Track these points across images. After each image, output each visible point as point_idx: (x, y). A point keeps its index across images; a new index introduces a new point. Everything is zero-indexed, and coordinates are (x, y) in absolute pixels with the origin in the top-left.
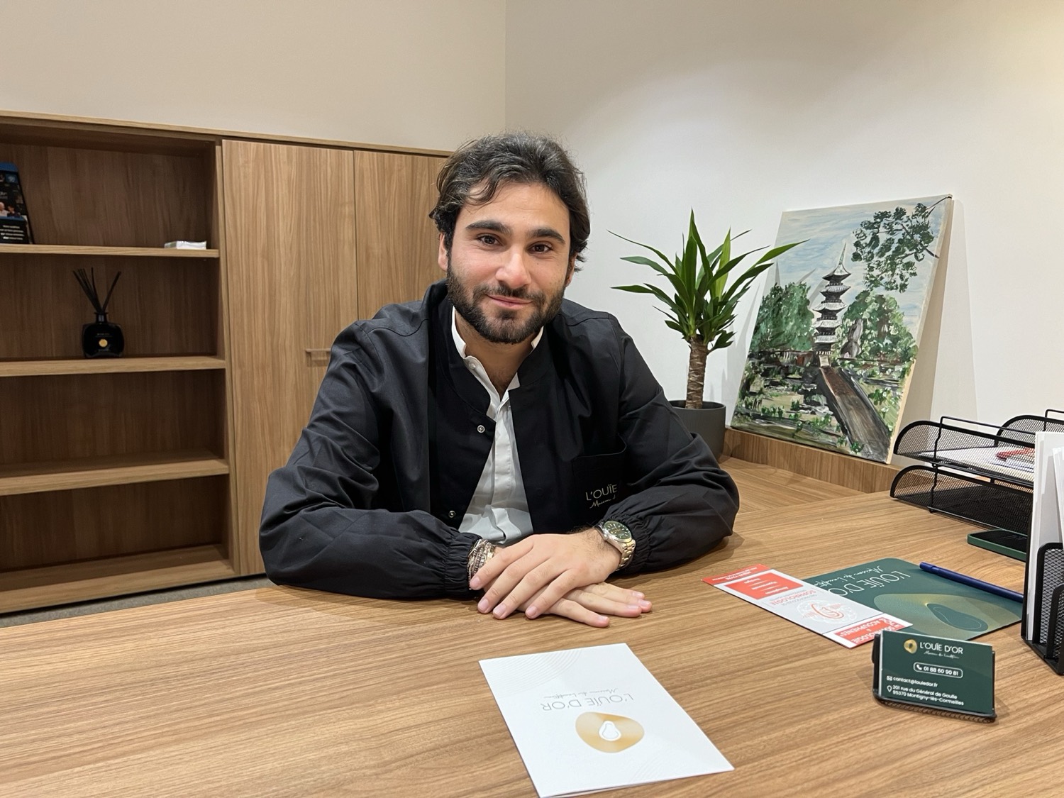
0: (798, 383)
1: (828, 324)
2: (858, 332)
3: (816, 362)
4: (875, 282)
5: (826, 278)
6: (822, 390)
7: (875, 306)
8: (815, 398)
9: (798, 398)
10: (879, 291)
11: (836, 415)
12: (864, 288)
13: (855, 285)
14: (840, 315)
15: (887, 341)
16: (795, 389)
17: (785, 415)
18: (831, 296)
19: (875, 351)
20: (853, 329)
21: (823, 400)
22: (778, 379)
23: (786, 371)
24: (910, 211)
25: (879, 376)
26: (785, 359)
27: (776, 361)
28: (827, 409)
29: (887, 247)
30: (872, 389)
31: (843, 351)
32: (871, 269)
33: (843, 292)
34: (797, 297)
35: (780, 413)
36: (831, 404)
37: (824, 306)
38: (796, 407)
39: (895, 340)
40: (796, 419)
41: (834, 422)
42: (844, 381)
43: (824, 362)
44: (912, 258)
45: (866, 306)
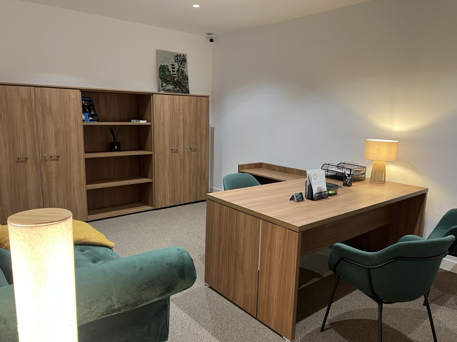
0: (172, 84)
1: (174, 73)
2: (180, 75)
3: (174, 80)
4: (180, 66)
5: (171, 65)
6: (177, 85)
7: (181, 70)
8: (176, 86)
9: (174, 86)
10: (181, 68)
11: (180, 89)
12: (178, 67)
13: (177, 67)
14: (176, 71)
15: (184, 76)
16: (172, 85)
17: (172, 90)
18: (173, 68)
19: (183, 78)
20: (179, 74)
21: (177, 86)
22: (168, 83)
23: (169, 81)
24: (182, 55)
25: (185, 82)
26: (168, 79)
27: (166, 80)
28: (179, 88)
29: (180, 61)
30: (185, 84)
31: (178, 78)
32: (178, 64)
33: (175, 67)
34: (167, 68)
35: (171, 89)
36: (179, 87)
37: (172, 70)
38: (173, 88)
39: (185, 76)
40: (174, 90)
41: (180, 90)
42: (180, 83)
43: (175, 80)
44: (184, 63)
45: (179, 70)
